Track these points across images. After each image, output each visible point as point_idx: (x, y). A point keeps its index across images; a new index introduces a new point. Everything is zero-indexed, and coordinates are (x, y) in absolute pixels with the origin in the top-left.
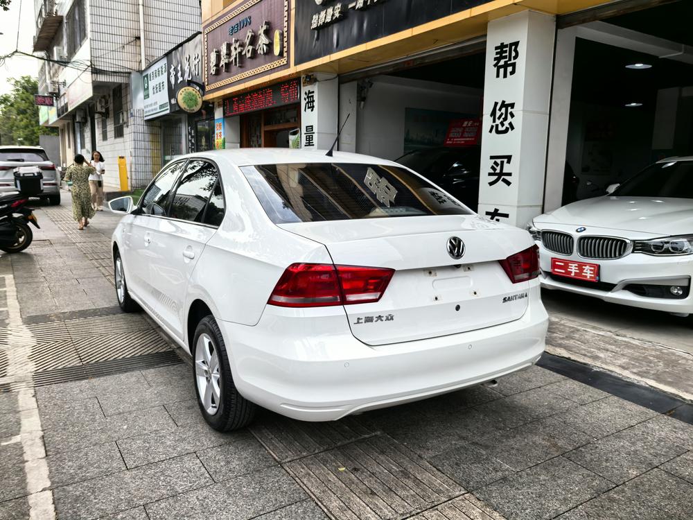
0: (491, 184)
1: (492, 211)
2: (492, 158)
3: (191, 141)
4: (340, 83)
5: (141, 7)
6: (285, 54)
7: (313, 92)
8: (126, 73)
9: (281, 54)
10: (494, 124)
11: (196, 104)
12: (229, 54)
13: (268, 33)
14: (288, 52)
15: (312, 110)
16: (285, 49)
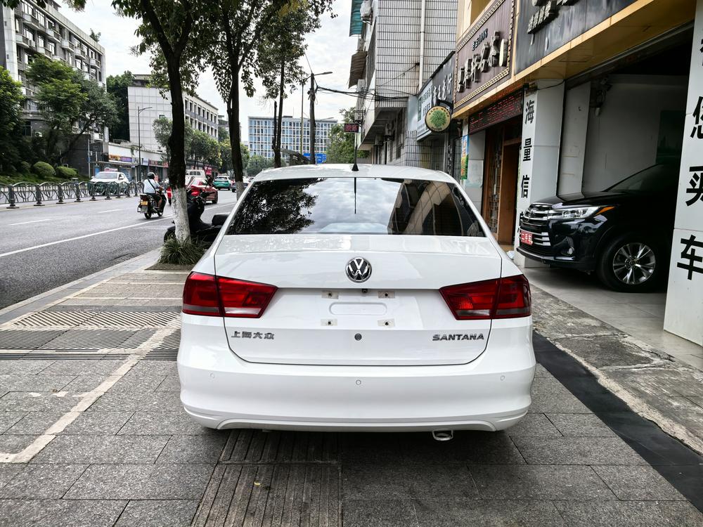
0: (689, 203)
1: (688, 238)
2: (692, 169)
3: (449, 159)
4: (567, 89)
5: (422, 34)
6: (508, 63)
7: (533, 102)
8: (404, 98)
9: (505, 64)
10: (697, 126)
11: (444, 123)
12: (469, 71)
13: (497, 44)
14: (510, 61)
15: (531, 122)
16: (508, 59)
